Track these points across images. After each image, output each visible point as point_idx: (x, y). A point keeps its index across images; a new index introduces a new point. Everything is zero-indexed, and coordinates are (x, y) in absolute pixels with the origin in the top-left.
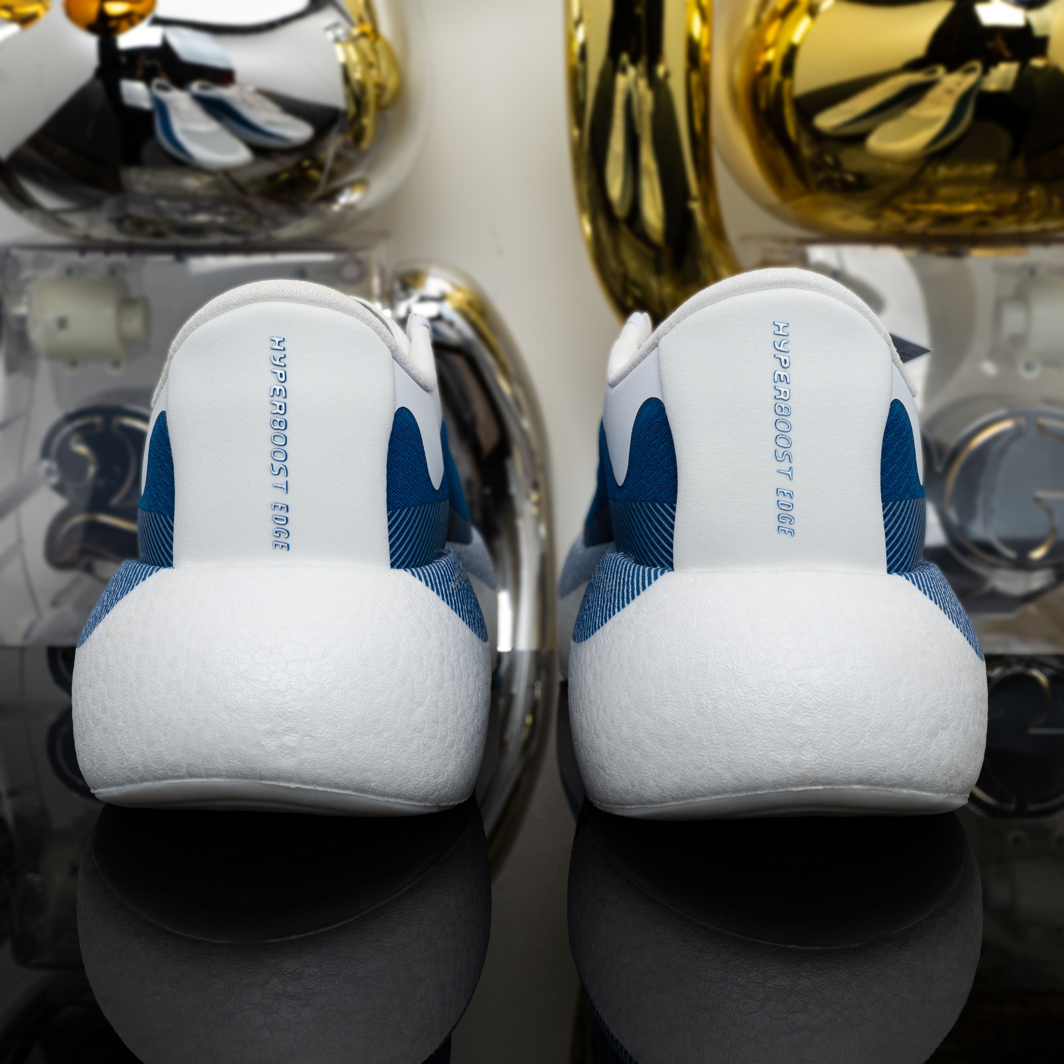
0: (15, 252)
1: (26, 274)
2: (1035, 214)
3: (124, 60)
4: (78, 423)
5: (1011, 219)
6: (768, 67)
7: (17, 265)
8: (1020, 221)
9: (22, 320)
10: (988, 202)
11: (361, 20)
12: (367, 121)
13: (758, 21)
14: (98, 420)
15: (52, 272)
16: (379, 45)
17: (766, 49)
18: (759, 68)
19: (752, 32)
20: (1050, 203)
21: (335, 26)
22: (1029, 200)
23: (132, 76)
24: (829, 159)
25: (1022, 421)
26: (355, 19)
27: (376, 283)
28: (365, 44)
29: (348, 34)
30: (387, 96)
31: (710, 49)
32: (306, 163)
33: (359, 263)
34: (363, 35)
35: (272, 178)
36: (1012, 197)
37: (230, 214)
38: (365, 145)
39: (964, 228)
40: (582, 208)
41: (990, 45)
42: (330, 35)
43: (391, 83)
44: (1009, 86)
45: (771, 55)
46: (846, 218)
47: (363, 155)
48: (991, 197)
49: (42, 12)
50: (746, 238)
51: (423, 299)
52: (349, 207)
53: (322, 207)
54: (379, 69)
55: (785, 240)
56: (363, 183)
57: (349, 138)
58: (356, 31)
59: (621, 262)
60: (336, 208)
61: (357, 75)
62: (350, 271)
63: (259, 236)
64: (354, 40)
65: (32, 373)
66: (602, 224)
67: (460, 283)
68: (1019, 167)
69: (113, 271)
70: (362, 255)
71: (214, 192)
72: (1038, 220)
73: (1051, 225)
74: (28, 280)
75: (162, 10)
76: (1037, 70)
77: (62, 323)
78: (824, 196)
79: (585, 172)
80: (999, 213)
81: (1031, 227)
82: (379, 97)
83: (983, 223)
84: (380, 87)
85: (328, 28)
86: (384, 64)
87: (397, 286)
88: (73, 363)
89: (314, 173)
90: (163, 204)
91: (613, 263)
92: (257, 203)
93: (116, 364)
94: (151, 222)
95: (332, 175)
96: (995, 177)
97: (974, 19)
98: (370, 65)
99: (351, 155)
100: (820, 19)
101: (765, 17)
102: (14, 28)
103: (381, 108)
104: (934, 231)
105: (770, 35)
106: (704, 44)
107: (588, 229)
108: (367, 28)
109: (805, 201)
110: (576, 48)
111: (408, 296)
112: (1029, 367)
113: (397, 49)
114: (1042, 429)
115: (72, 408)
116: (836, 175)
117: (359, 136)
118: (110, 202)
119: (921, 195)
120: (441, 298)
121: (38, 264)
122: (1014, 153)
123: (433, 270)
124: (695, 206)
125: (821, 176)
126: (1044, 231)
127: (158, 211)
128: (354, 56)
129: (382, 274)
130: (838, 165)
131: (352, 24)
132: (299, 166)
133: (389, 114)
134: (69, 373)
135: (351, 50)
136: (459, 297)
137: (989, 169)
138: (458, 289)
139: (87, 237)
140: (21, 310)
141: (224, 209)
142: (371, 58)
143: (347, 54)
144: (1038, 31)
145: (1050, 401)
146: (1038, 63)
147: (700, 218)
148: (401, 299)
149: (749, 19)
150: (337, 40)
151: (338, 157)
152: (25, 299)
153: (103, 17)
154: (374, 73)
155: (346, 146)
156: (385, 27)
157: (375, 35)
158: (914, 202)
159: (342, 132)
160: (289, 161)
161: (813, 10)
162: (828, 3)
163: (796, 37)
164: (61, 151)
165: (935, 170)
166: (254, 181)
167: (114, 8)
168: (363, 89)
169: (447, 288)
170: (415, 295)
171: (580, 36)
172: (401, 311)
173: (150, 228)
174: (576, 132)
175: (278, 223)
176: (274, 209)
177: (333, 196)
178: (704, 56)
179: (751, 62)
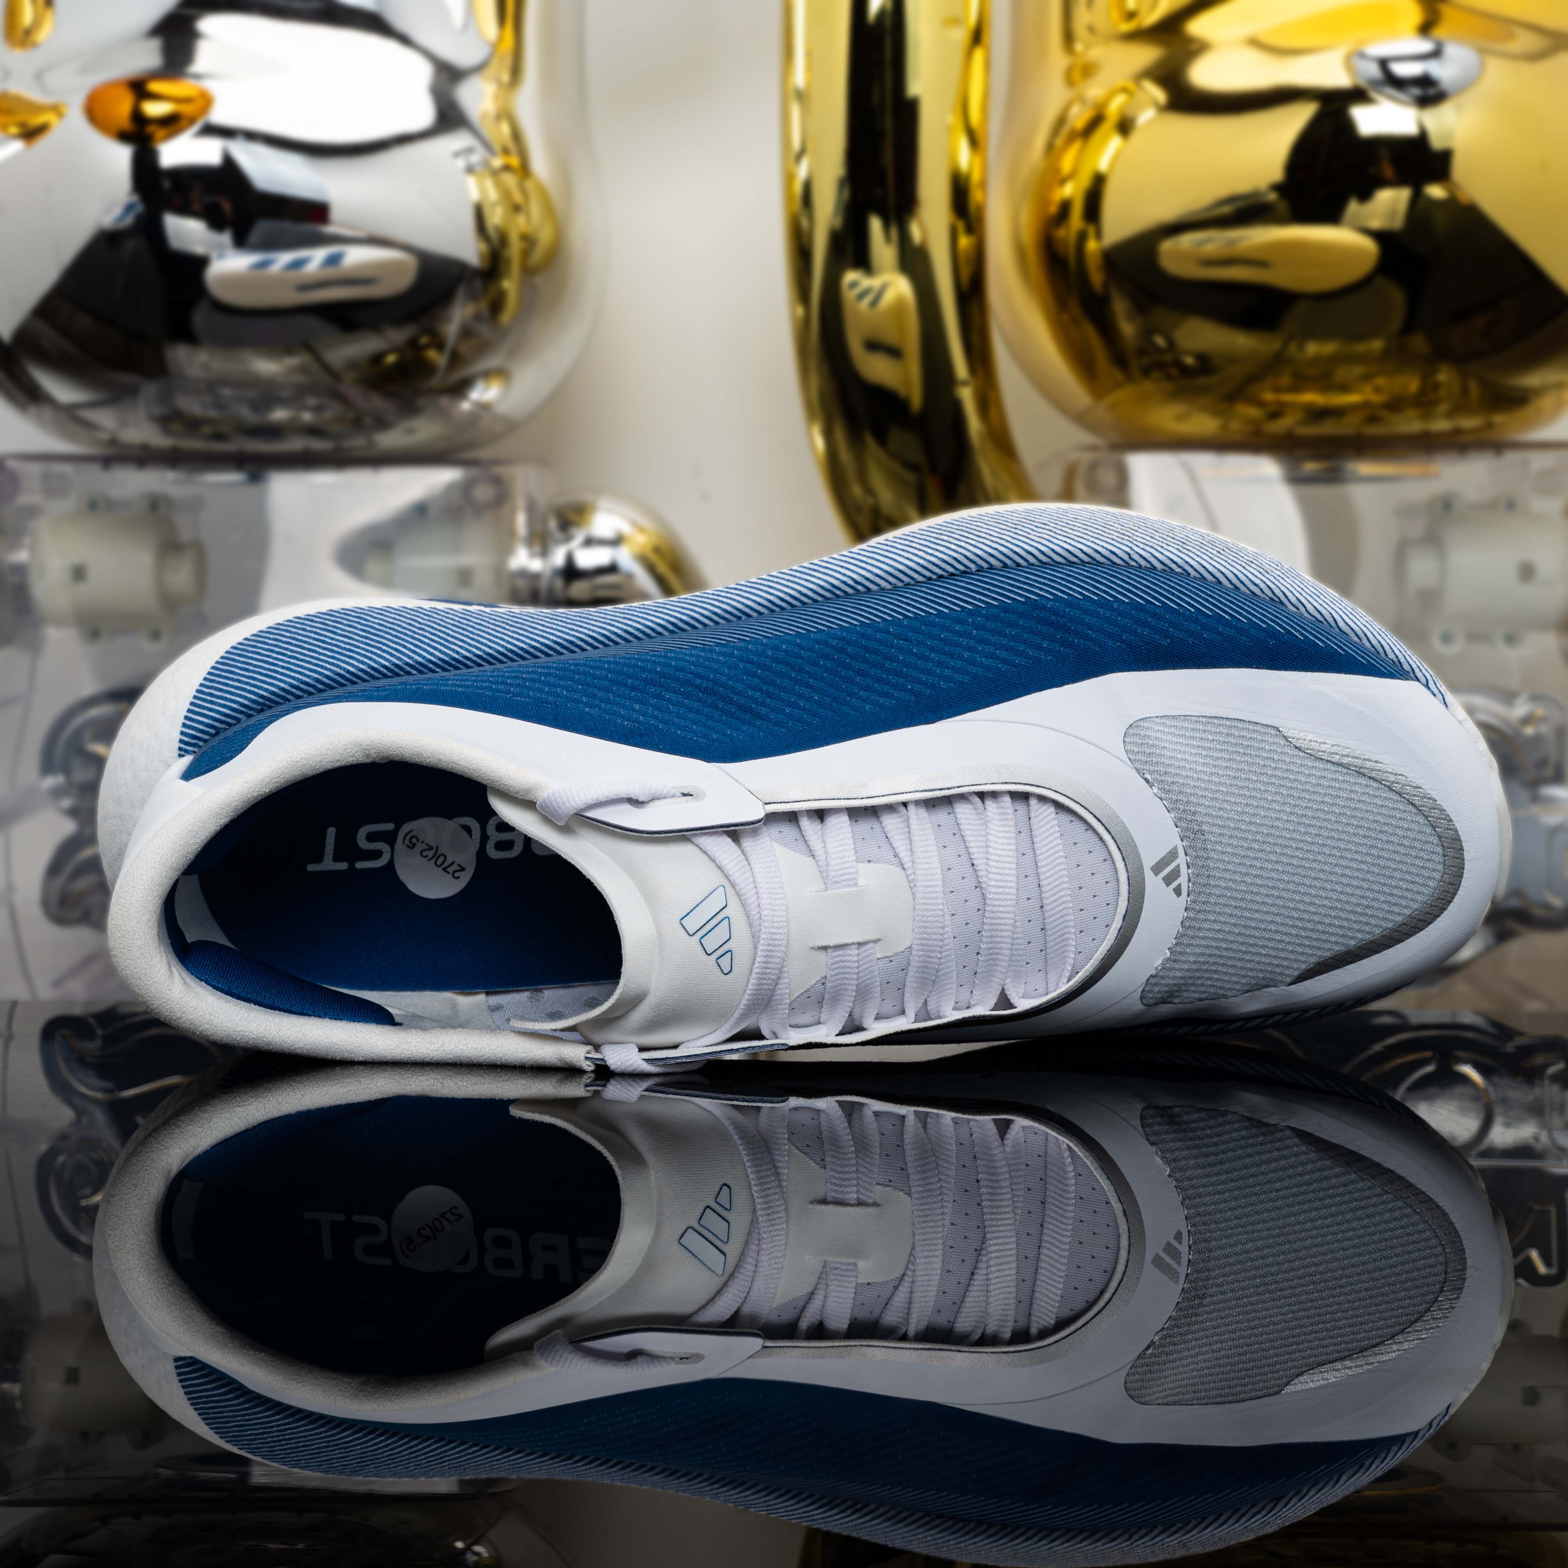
0: (12, 463)
1: (28, 499)
3: (166, 184)
4: (96, 712)
5: (1411, 413)
6: (1065, 208)
7: (15, 482)
8: (1425, 417)
9: (21, 571)
10: (1377, 390)
11: (505, 151)
12: (509, 285)
13: (1050, 147)
15: (68, 504)
16: (529, 185)
17: (1063, 181)
18: (1053, 209)
19: (1043, 163)
20: (1465, 391)
21: (468, 152)
22: (1436, 386)
23: (183, 209)
26: (497, 147)
27: (521, 519)
28: (510, 180)
29: (486, 164)
30: (538, 254)
31: (983, 184)
32: (424, 340)
33: (498, 482)
34: (507, 168)
35: (377, 359)
36: (1412, 384)
37: (318, 409)
38: (506, 317)
39: (1347, 427)
40: (811, 415)
42: (460, 163)
43: (545, 236)
44: (1398, 222)
45: (1069, 190)
46: (1180, 418)
47: (504, 333)
48: (1380, 382)
49: (52, 122)
51: (590, 542)
52: (484, 407)
53: (447, 404)
54: (528, 216)
56: (502, 373)
57: (483, 306)
58: (497, 162)
59: (869, 490)
60: (465, 406)
61: (496, 217)
62: (484, 493)
63: (356, 443)
64: (493, 173)
65: (35, 646)
66: (840, 435)
67: (644, 521)
68: (1419, 344)
69: (154, 504)
70: (500, 471)
71: (299, 379)
72: (1450, 415)
73: (1468, 422)
74: (31, 510)
76: (1433, 204)
77: (79, 573)
79: (813, 364)
80: (1395, 405)
81: (1441, 425)
82: (526, 253)
83: (1373, 419)
84: (529, 240)
85: (458, 154)
86: (535, 209)
87: (553, 524)
88: (95, 634)
89: (432, 355)
90: (227, 393)
91: (857, 492)
92: (355, 394)
93: (155, 635)
94: (209, 420)
95: (456, 359)
96: (1385, 355)
97: (1348, 126)
98: (517, 209)
99: (484, 330)
100: (1137, 136)
101: (1061, 139)
102: (17, 146)
103: (529, 271)
104: (1304, 431)
105: (1067, 163)
106: (976, 177)
107: (820, 443)
108: (515, 161)
109: (1124, 394)
110: (798, 188)
111: (568, 539)
112: (1447, 638)
113: (556, 195)
115: (88, 691)
116: (1170, 358)
117: (496, 306)
118: (149, 391)
119: (1285, 380)
120: (616, 541)
122: (1409, 326)
123: (603, 503)
124: (964, 393)
125: (1148, 360)
126: (1457, 432)
127: (221, 405)
128: (493, 194)
129: (532, 506)
130: (1172, 346)
131: (492, 153)
132: (413, 343)
133: (540, 280)
134: (87, 649)
135: (489, 184)
136: (641, 541)
137: (1376, 345)
138: (641, 529)
139: (116, 442)
140: (21, 556)
141: (311, 401)
142: (518, 197)
143: (482, 189)
144: (1437, 143)
146: (1437, 192)
148: (558, 542)
149: (1039, 146)
150: (470, 170)
151: (466, 332)
152: (26, 540)
153: (138, 118)
154: (520, 219)
155: (478, 317)
156: (540, 165)
157: (525, 170)
158: (1277, 390)
159: (473, 297)
160: (398, 336)
161: (1125, 127)
162: (1146, 116)
163: (1103, 164)
164: (83, 321)
165: (1301, 348)
166: (352, 365)
167: (154, 109)
168: (503, 239)
169: (625, 528)
170: (579, 537)
171: (802, 171)
172: (558, 558)
173: (207, 430)
174: (800, 311)
175: (382, 424)
176: (378, 403)
177: (460, 388)
178: (976, 196)
179: (1042, 200)
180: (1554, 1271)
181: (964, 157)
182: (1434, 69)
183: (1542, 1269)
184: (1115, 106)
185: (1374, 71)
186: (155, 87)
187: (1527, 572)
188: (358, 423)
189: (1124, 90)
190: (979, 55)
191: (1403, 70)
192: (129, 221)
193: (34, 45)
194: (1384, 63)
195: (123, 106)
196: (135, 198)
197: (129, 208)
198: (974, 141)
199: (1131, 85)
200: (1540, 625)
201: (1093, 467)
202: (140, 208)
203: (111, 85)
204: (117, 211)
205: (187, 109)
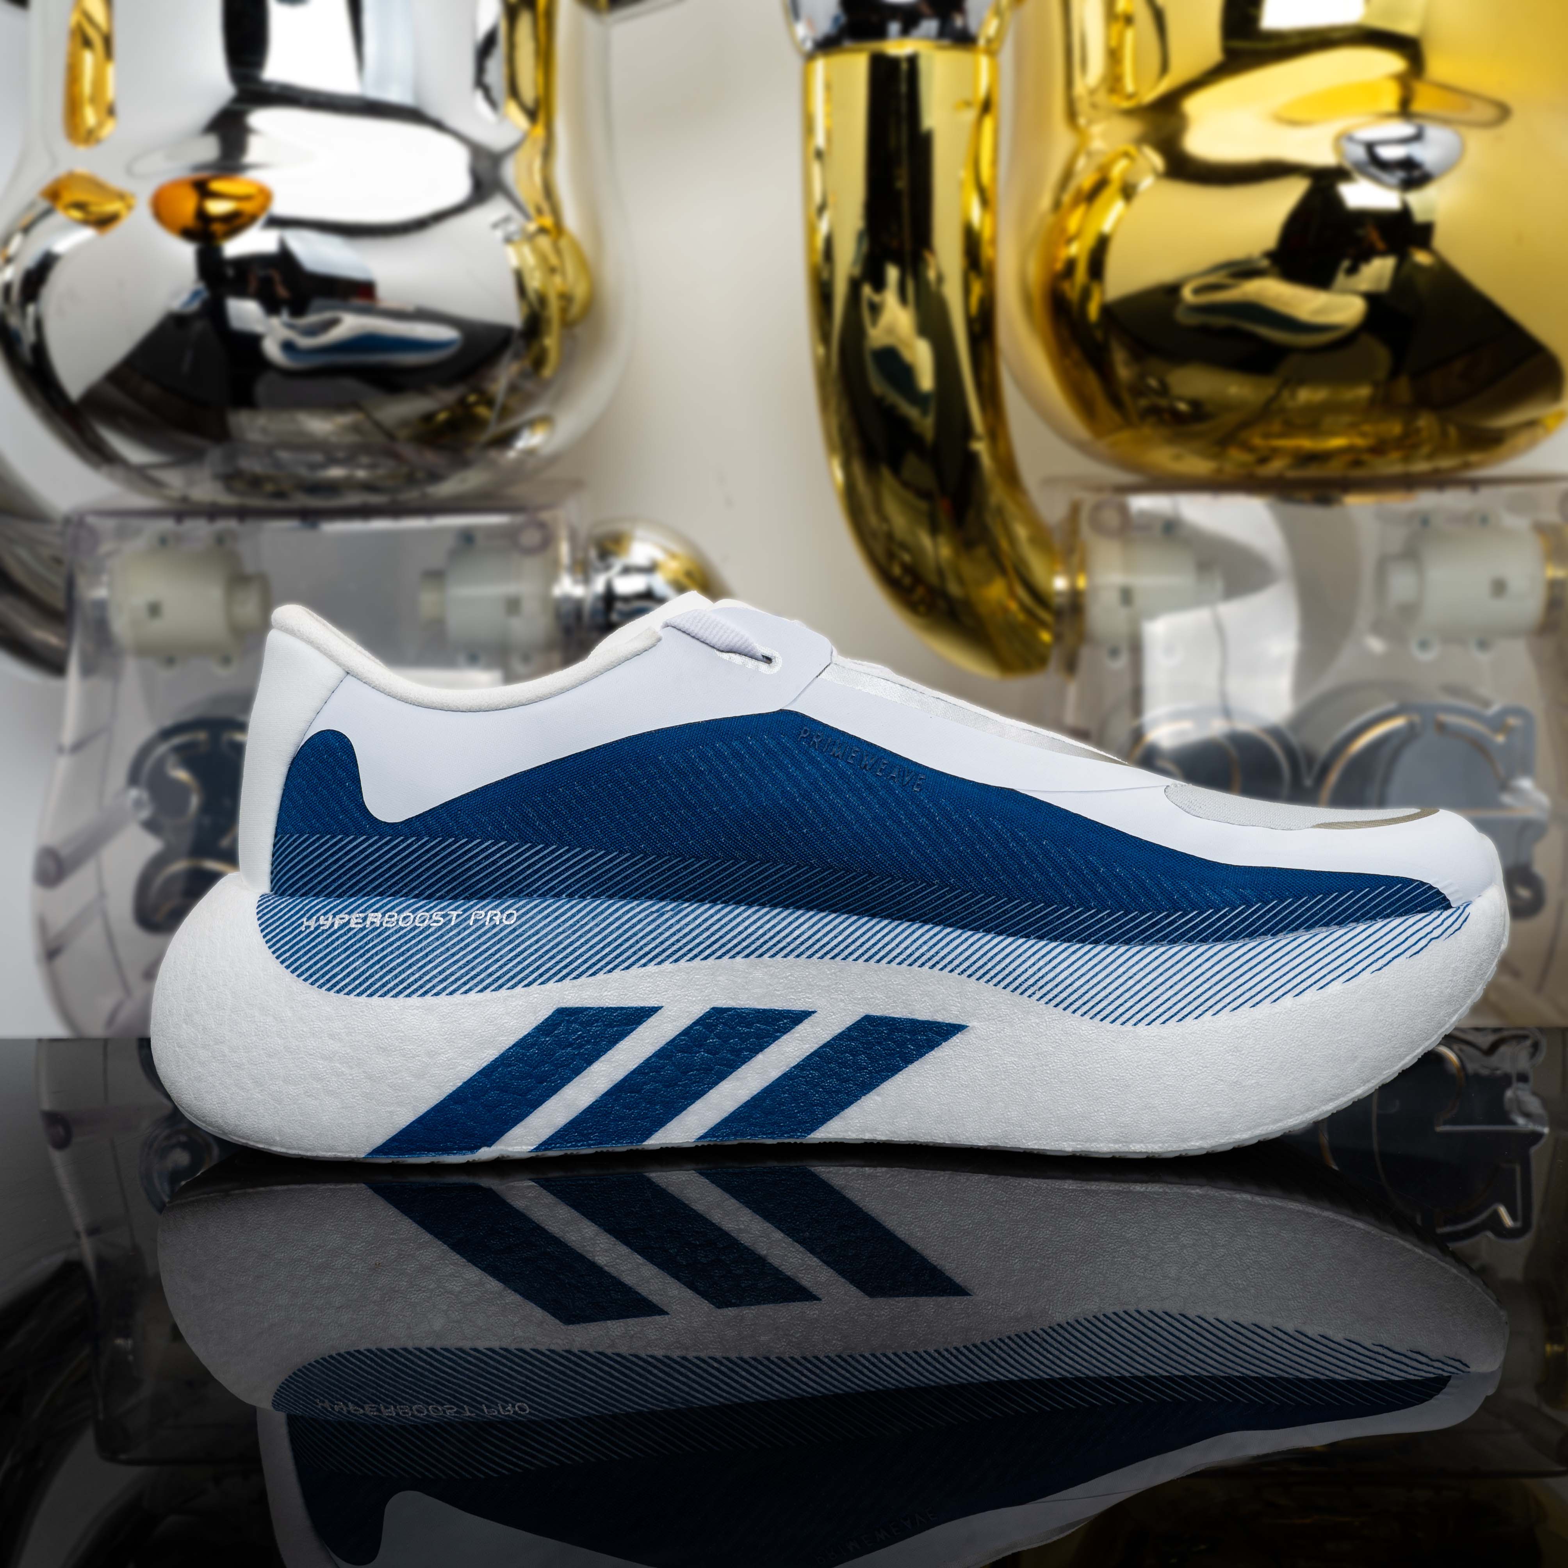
0: (91, 520)
1: (105, 547)
2: (1425, 450)
3: (230, 272)
4: (177, 740)
5: (1394, 456)
6: (1071, 266)
7: (94, 536)
8: (1407, 459)
9: (101, 606)
10: (1363, 435)
11: (539, 211)
12: (551, 342)
13: (1057, 205)
14: (201, 736)
15: (139, 544)
16: (564, 243)
17: (1070, 241)
18: (1059, 266)
19: (1051, 219)
20: (1444, 434)
21: (507, 220)
22: (1418, 431)
23: (242, 293)
24: (1153, 382)
25: (1416, 718)
26: (531, 210)
27: (564, 550)
28: (544, 242)
29: (522, 230)
30: (575, 309)
31: (994, 241)
32: (472, 398)
33: (542, 526)
34: (542, 230)
35: (428, 418)
36: (1395, 428)
37: (372, 467)
38: (547, 372)
39: (1334, 469)
40: (831, 448)
41: (1360, 232)
42: (499, 234)
43: (580, 291)
44: (1384, 285)
45: (1074, 249)
46: (1178, 458)
47: (546, 385)
48: (1367, 428)
49: (124, 212)
50: (1050, 482)
51: (627, 570)
52: (530, 453)
53: (493, 454)
54: (564, 274)
55: (1099, 488)
56: (546, 420)
57: (526, 364)
58: (532, 227)
59: (884, 518)
60: (512, 454)
61: (534, 282)
62: (531, 537)
63: (411, 495)
64: (530, 238)
65: (115, 675)
66: (858, 468)
67: (675, 548)
68: (1403, 389)
69: (220, 539)
70: (545, 516)
71: (351, 438)
72: (1430, 456)
73: (1446, 463)
74: (109, 555)
75: (281, 208)
76: (1419, 267)
77: (154, 610)
78: (1147, 430)
79: (833, 402)
80: (1379, 449)
81: (1421, 466)
82: (564, 310)
83: (1357, 463)
84: (566, 298)
85: (495, 226)
86: (570, 269)
87: (593, 554)
88: (170, 661)
89: (482, 411)
90: (284, 455)
91: (873, 520)
92: (408, 451)
93: (226, 660)
94: (269, 479)
95: (505, 412)
96: (1372, 403)
97: (1337, 202)
98: (552, 270)
99: (529, 386)
100: (1139, 202)
101: (1067, 198)
102: (87, 234)
103: (567, 324)
104: (1292, 474)
105: (1073, 222)
106: (987, 234)
107: (839, 475)
108: (548, 221)
109: (1125, 436)
110: (820, 243)
111: (608, 567)
112: (1424, 645)
113: (587, 247)
114: (1442, 728)
115: (168, 722)
116: (1163, 402)
117: (539, 362)
118: (215, 454)
119: (1276, 427)
120: (650, 569)
121: (121, 534)
122: (1394, 373)
123: (640, 532)
124: (980, 447)
125: (1143, 402)
126: (1436, 471)
127: (277, 464)
128: (531, 260)
129: (573, 538)
130: (1164, 390)
131: (527, 217)
132: (462, 401)
133: (578, 330)
134: (164, 674)
135: (526, 250)
136: (674, 567)
137: (1364, 392)
138: (673, 556)
139: (185, 499)
140: (100, 593)
141: (365, 460)
142: (554, 260)
143: (521, 256)
144: (1420, 215)
145: (1453, 690)
146: (1422, 258)
147: (986, 461)
148: (598, 571)
149: (1046, 201)
150: (508, 240)
151: (513, 389)
152: (105, 578)
153: (202, 216)
154: (557, 280)
155: (522, 375)
156: (571, 219)
157: (558, 229)
158: (1267, 436)
159: (517, 356)
160: (449, 396)
161: (1128, 192)
162: (1147, 183)
163: (1107, 225)
164: (150, 389)
165: (1293, 395)
166: (405, 423)
167: (216, 207)
168: (542, 300)
169: (658, 555)
170: (618, 564)
171: (823, 227)
172: (599, 585)
173: (269, 487)
174: (821, 350)
175: (435, 477)
176: (431, 458)
177: (506, 440)
178: (987, 252)
179: (1049, 258)
180: (1519, 1224)
181: (976, 214)
182: (1418, 152)
183: (1508, 1221)
184: (1118, 170)
185: (1360, 153)
186: (217, 186)
187: (1499, 587)
188: (411, 480)
189: (1126, 155)
190: (988, 124)
191: (1388, 153)
192: (195, 306)
193: (98, 141)
194: (1370, 147)
195: (188, 205)
196: (201, 286)
197: (195, 294)
198: (985, 202)
199: (1132, 149)
200: (1512, 633)
201: (1097, 508)
202: (205, 295)
203: (176, 184)
204: (184, 296)
205: (248, 207)
